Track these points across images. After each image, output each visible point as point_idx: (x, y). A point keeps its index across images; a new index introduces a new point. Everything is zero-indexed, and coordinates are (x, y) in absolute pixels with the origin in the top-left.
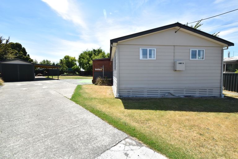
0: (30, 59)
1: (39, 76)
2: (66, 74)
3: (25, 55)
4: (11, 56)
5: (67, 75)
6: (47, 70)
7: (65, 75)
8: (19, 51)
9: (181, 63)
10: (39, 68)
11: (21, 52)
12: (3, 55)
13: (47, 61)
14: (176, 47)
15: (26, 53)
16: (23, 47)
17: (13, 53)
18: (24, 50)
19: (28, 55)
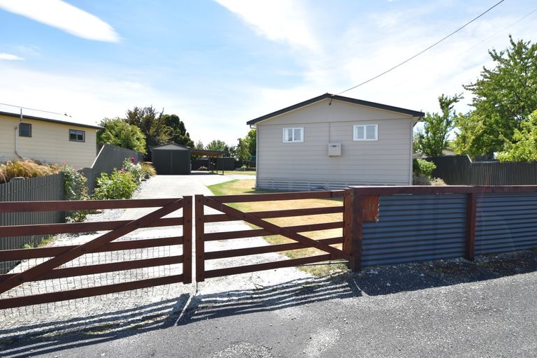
0: (190, 140)
1: (201, 170)
2: (245, 167)
3: (183, 134)
4: (165, 138)
5: (247, 170)
6: (215, 160)
7: (243, 170)
8: (175, 129)
9: (334, 146)
10: (205, 156)
11: (178, 130)
12: (155, 137)
13: (219, 142)
14: (332, 124)
15: (185, 130)
16: (180, 121)
17: (167, 132)
18: (182, 126)
19: (188, 134)
